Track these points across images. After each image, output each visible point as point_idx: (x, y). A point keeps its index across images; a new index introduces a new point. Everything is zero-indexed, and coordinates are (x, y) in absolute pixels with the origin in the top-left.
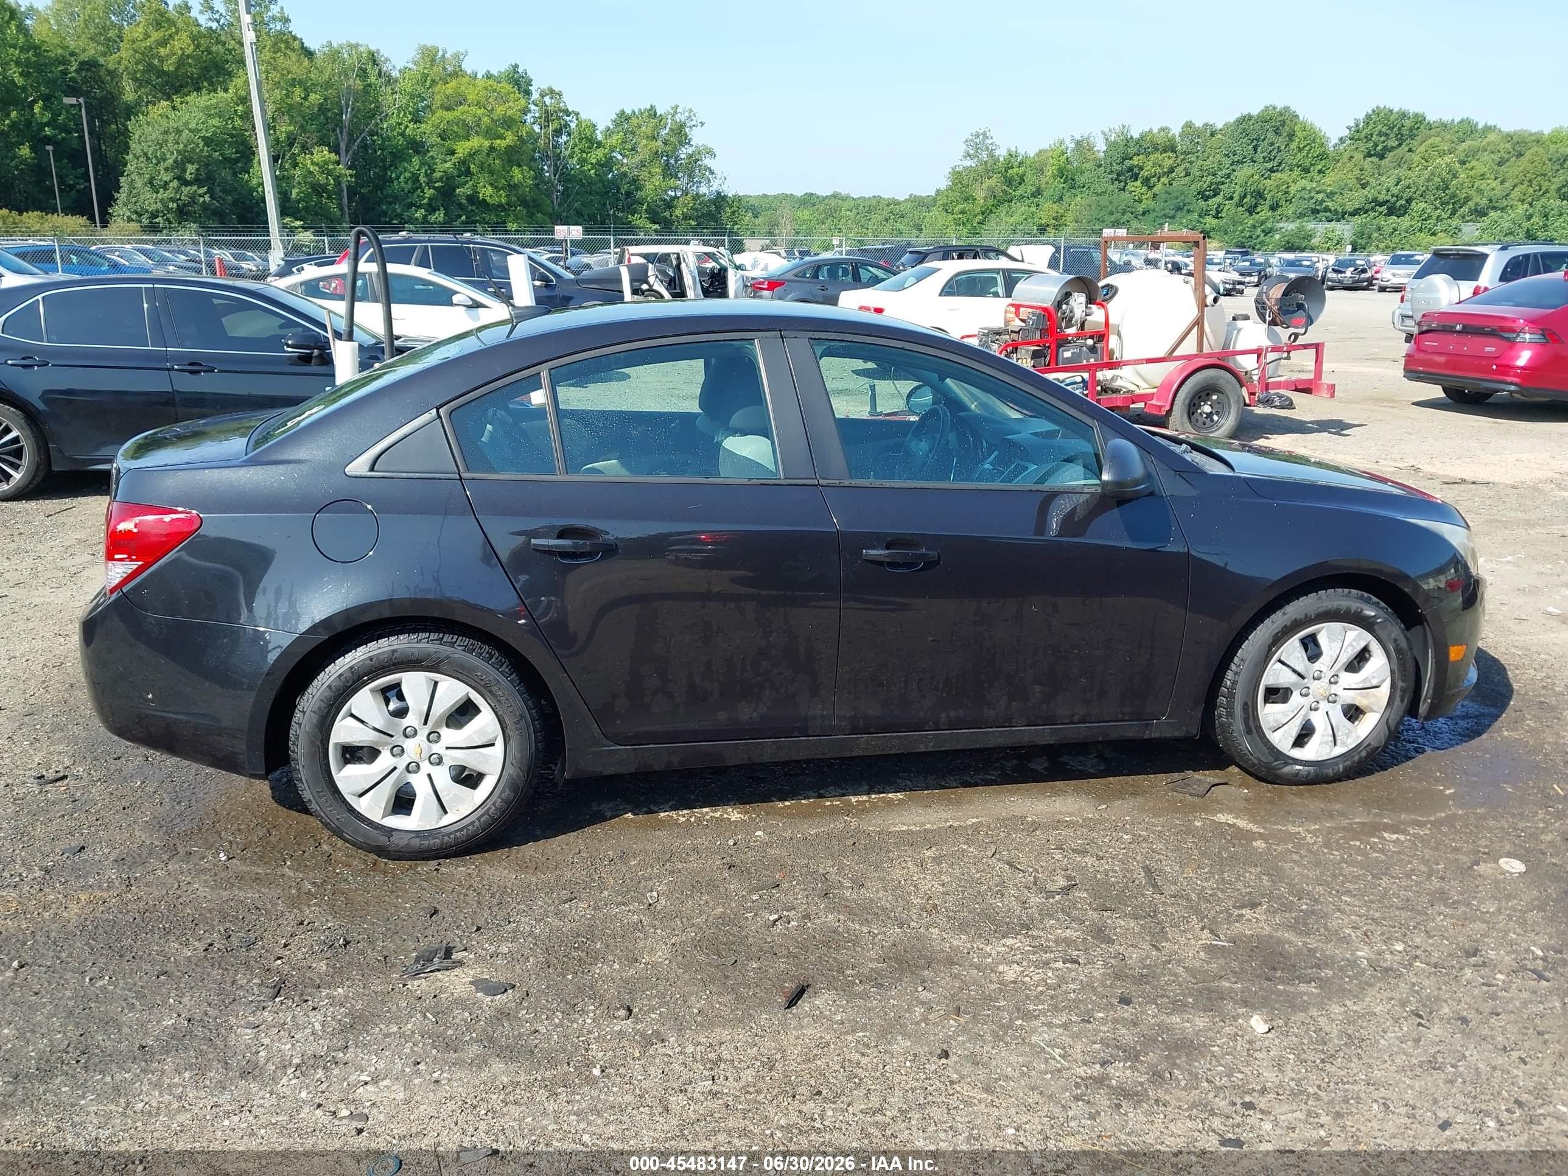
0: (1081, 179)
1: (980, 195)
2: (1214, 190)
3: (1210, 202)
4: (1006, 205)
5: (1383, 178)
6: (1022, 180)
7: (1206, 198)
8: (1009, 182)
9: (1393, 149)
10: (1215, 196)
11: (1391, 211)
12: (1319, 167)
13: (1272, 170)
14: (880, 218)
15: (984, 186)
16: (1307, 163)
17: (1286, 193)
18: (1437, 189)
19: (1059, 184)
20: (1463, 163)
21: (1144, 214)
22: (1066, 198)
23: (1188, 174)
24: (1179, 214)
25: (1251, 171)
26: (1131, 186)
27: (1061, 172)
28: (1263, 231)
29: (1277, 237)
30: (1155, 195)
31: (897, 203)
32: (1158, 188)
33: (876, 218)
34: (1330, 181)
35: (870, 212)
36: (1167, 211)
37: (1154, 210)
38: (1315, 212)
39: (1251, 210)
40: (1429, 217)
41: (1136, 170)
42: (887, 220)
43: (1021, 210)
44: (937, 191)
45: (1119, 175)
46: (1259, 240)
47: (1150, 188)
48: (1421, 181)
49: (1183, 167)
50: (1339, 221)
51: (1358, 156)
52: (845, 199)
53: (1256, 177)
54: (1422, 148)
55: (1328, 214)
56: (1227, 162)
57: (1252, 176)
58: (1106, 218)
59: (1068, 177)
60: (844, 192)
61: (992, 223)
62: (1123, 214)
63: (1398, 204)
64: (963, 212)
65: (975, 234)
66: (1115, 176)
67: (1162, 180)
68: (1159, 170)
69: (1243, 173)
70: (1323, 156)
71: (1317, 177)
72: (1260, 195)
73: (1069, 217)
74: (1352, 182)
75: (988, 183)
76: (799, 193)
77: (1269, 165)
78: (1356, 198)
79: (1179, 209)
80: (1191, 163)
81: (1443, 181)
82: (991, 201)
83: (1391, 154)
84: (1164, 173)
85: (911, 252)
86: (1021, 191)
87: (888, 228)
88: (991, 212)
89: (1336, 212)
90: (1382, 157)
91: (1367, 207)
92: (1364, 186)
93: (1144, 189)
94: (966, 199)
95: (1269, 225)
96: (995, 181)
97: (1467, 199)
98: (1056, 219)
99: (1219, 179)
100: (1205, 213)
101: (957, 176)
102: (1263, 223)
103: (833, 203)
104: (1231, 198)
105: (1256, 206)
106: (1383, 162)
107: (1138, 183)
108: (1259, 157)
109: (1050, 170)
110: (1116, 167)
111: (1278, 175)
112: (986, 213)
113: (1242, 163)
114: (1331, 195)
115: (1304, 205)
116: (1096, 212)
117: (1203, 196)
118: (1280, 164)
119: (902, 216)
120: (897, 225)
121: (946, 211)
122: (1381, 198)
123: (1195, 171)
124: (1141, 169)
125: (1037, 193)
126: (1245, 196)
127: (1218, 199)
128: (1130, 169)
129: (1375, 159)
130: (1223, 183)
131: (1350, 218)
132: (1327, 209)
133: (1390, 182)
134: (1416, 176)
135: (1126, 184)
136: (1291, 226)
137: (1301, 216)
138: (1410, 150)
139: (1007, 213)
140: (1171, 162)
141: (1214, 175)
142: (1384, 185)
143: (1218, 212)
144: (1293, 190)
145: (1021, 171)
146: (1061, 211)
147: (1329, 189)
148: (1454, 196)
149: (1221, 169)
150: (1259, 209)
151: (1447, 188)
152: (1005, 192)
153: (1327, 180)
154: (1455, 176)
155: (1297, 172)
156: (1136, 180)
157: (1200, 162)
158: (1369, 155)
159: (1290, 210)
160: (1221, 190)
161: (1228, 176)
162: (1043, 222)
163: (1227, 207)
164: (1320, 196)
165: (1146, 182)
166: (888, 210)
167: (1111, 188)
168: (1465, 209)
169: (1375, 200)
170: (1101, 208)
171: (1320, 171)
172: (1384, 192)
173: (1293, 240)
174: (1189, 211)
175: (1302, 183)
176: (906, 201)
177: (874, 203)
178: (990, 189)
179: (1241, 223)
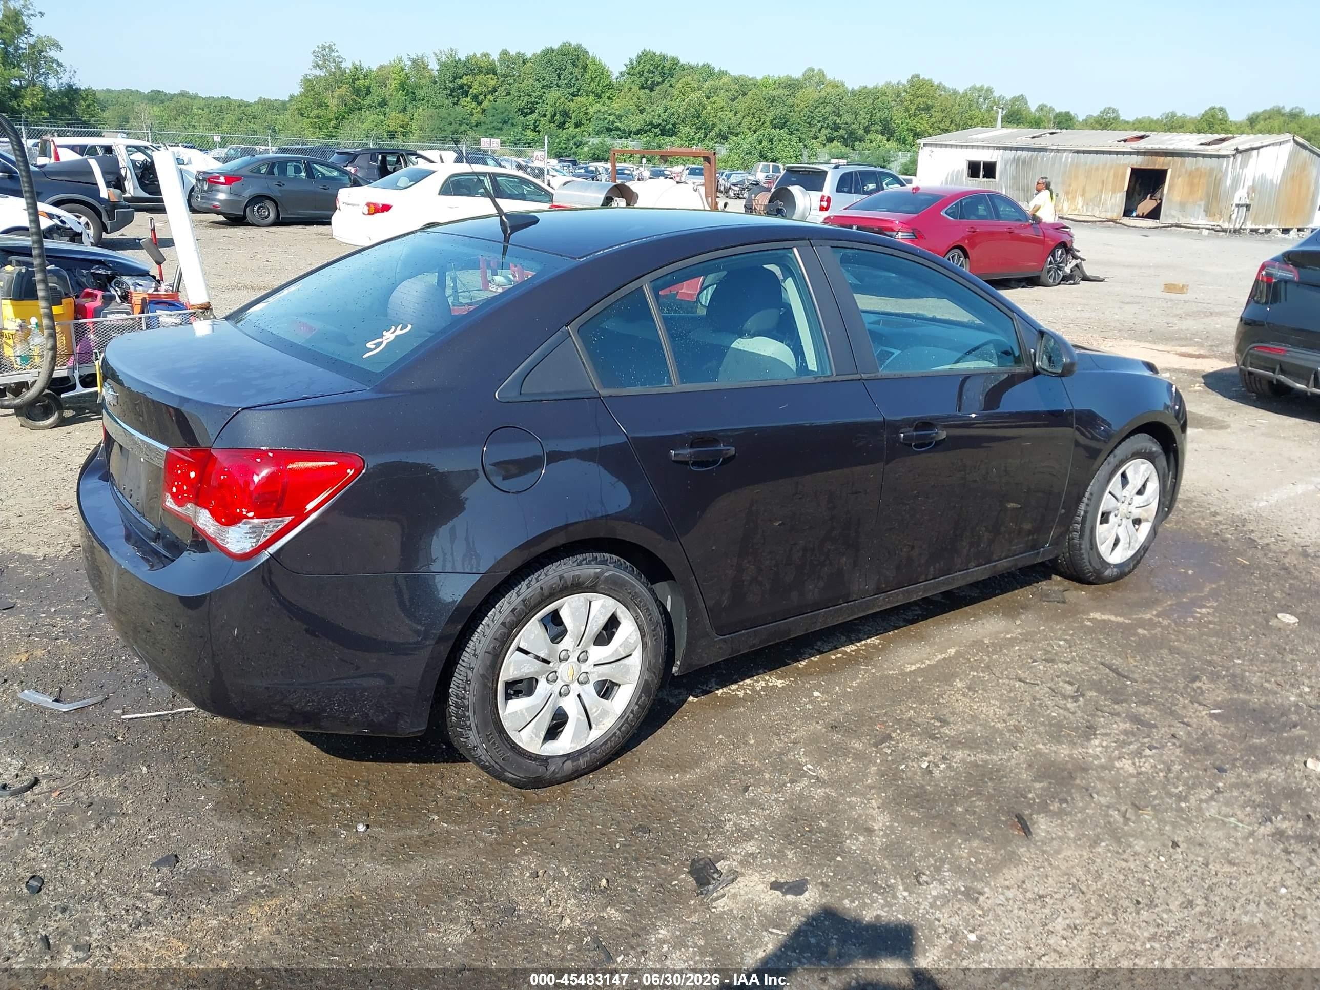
0: (421, 93)
1: (333, 103)
2: (530, 108)
3: (528, 117)
4: (357, 112)
5: (655, 106)
6: (368, 92)
7: (525, 115)
8: (357, 92)
9: (658, 84)
10: (531, 113)
11: (663, 133)
12: (608, 95)
13: (573, 95)
14: (233, 118)
15: (335, 95)
16: (599, 90)
17: (586, 113)
18: (693, 117)
19: (401, 96)
20: (708, 98)
21: (476, 126)
22: (409, 109)
23: (508, 94)
24: (505, 127)
25: (557, 95)
26: (464, 101)
27: (403, 86)
28: (575, 144)
29: (586, 149)
30: (484, 111)
31: (248, 105)
32: (486, 104)
33: (230, 117)
34: (617, 106)
35: (221, 111)
36: (495, 124)
37: (485, 123)
38: (609, 130)
39: (561, 126)
40: (693, 139)
41: (466, 88)
42: (240, 120)
43: (371, 117)
44: (291, 96)
45: (452, 91)
46: (572, 151)
47: (479, 104)
48: (681, 110)
49: (503, 88)
50: (627, 138)
51: (635, 88)
52: (195, 97)
53: (562, 99)
54: (679, 85)
55: (619, 132)
56: (539, 85)
57: (559, 98)
58: (446, 128)
59: (410, 91)
60: (191, 92)
61: (346, 128)
62: (460, 125)
63: (667, 127)
64: (318, 117)
65: (331, 137)
66: (449, 92)
67: (489, 97)
68: (484, 89)
69: (552, 95)
70: (610, 86)
71: (608, 102)
72: (566, 114)
73: (414, 125)
74: (633, 108)
75: (337, 92)
76: (146, 90)
77: (571, 90)
78: (636, 122)
79: (505, 122)
80: (510, 84)
81: (696, 110)
82: (343, 109)
83: (658, 88)
84: (489, 92)
85: (338, 153)
86: (368, 101)
87: (243, 127)
88: (344, 118)
89: (624, 131)
90: (652, 90)
91: (646, 128)
92: (641, 112)
93: (474, 104)
94: (320, 105)
95: (578, 139)
96: (344, 90)
97: (714, 125)
98: (402, 126)
99: (534, 100)
100: (525, 127)
101: (309, 85)
102: (574, 137)
103: (183, 101)
104: (545, 116)
105: (564, 123)
106: (653, 94)
107: (469, 99)
108: (562, 83)
109: (393, 84)
110: (449, 84)
111: (579, 99)
112: (340, 119)
113: (550, 87)
114: (619, 117)
115: (601, 124)
116: (438, 122)
117: (522, 112)
118: (579, 90)
119: (254, 117)
120: (251, 125)
121: (302, 115)
122: (655, 122)
123: (514, 91)
124: (470, 87)
125: (383, 103)
126: (555, 115)
127: (534, 116)
128: (461, 87)
129: (648, 91)
130: (537, 103)
131: (634, 136)
132: (617, 129)
133: (660, 110)
134: (678, 106)
135: (459, 99)
136: (595, 141)
137: (598, 133)
138: (671, 86)
139: (359, 119)
140: (494, 83)
141: (530, 95)
142: (656, 112)
143: (536, 127)
144: (591, 111)
145: (367, 83)
146: (406, 120)
147: (617, 113)
148: (704, 123)
149: (534, 91)
150: (567, 126)
151: (699, 117)
152: (354, 101)
153: (615, 105)
154: (704, 108)
155: (592, 97)
156: (467, 96)
157: (517, 84)
158: (642, 87)
159: (591, 127)
160: (536, 108)
161: (541, 97)
162: (392, 129)
163: (542, 123)
164: (612, 118)
165: (475, 98)
166: (238, 112)
167: (447, 102)
168: (713, 134)
169: (651, 123)
170: (442, 119)
171: (609, 98)
172: (657, 117)
173: (598, 152)
174: (513, 124)
175: (597, 106)
176: (256, 103)
177: (225, 103)
178: (341, 97)
179: (557, 137)
